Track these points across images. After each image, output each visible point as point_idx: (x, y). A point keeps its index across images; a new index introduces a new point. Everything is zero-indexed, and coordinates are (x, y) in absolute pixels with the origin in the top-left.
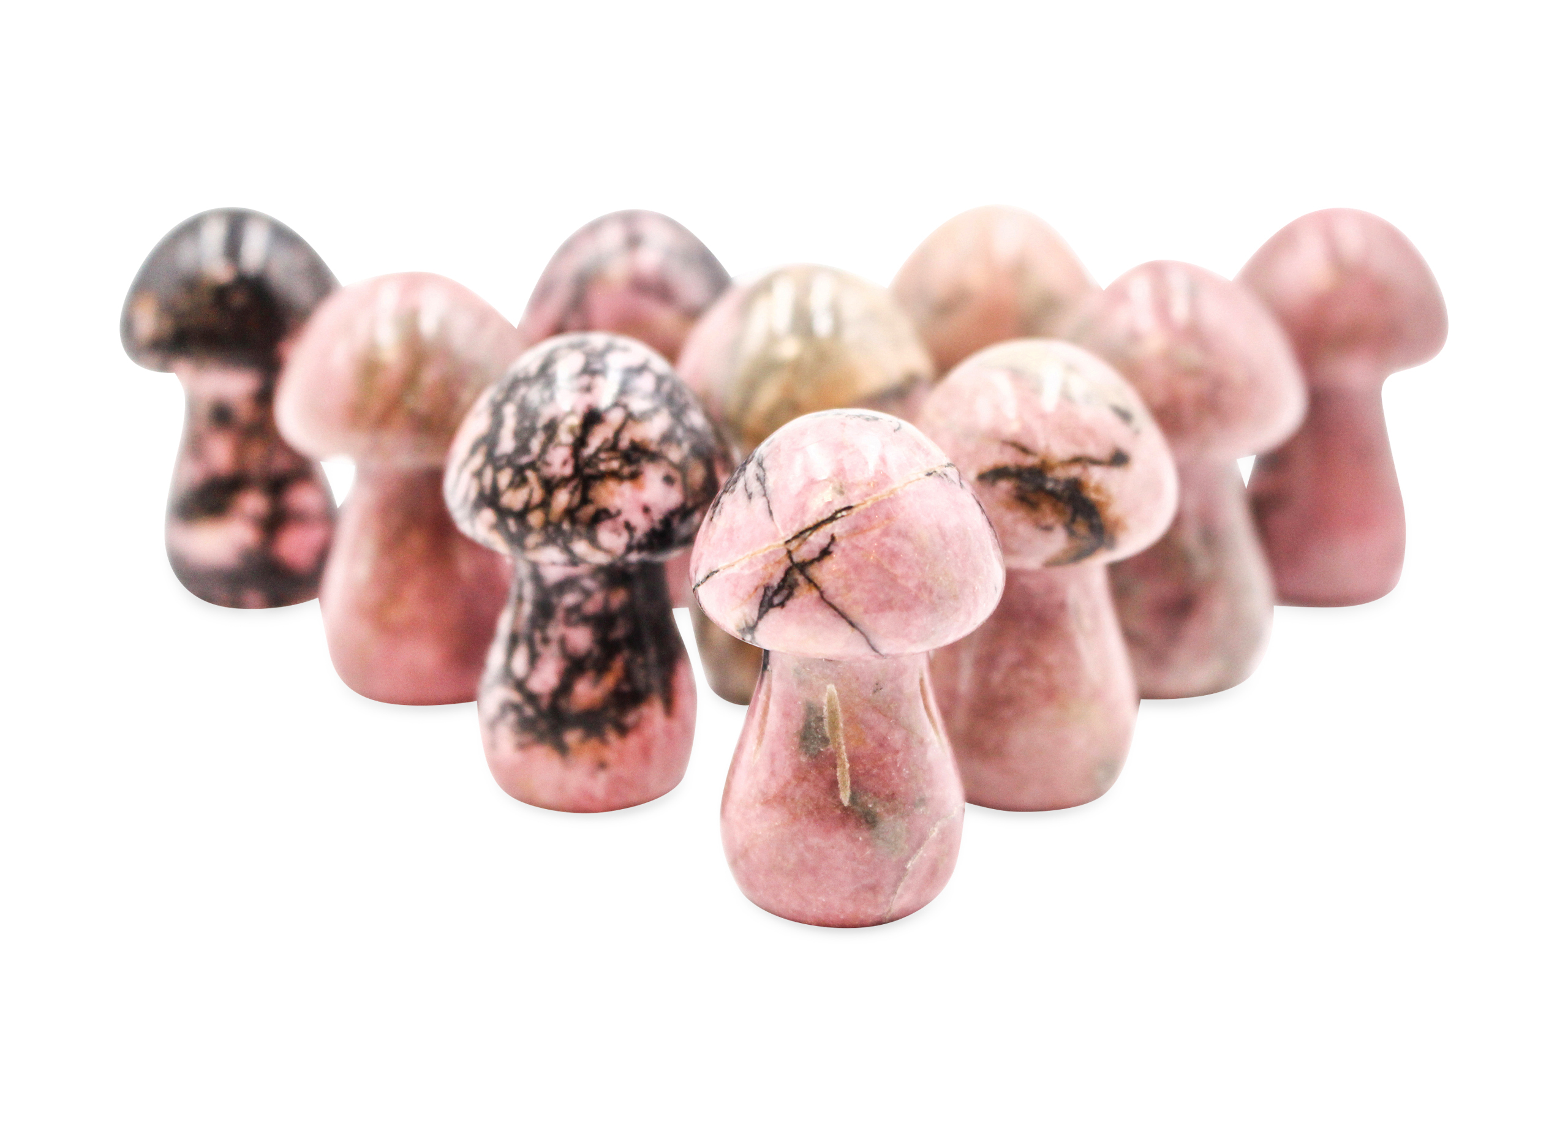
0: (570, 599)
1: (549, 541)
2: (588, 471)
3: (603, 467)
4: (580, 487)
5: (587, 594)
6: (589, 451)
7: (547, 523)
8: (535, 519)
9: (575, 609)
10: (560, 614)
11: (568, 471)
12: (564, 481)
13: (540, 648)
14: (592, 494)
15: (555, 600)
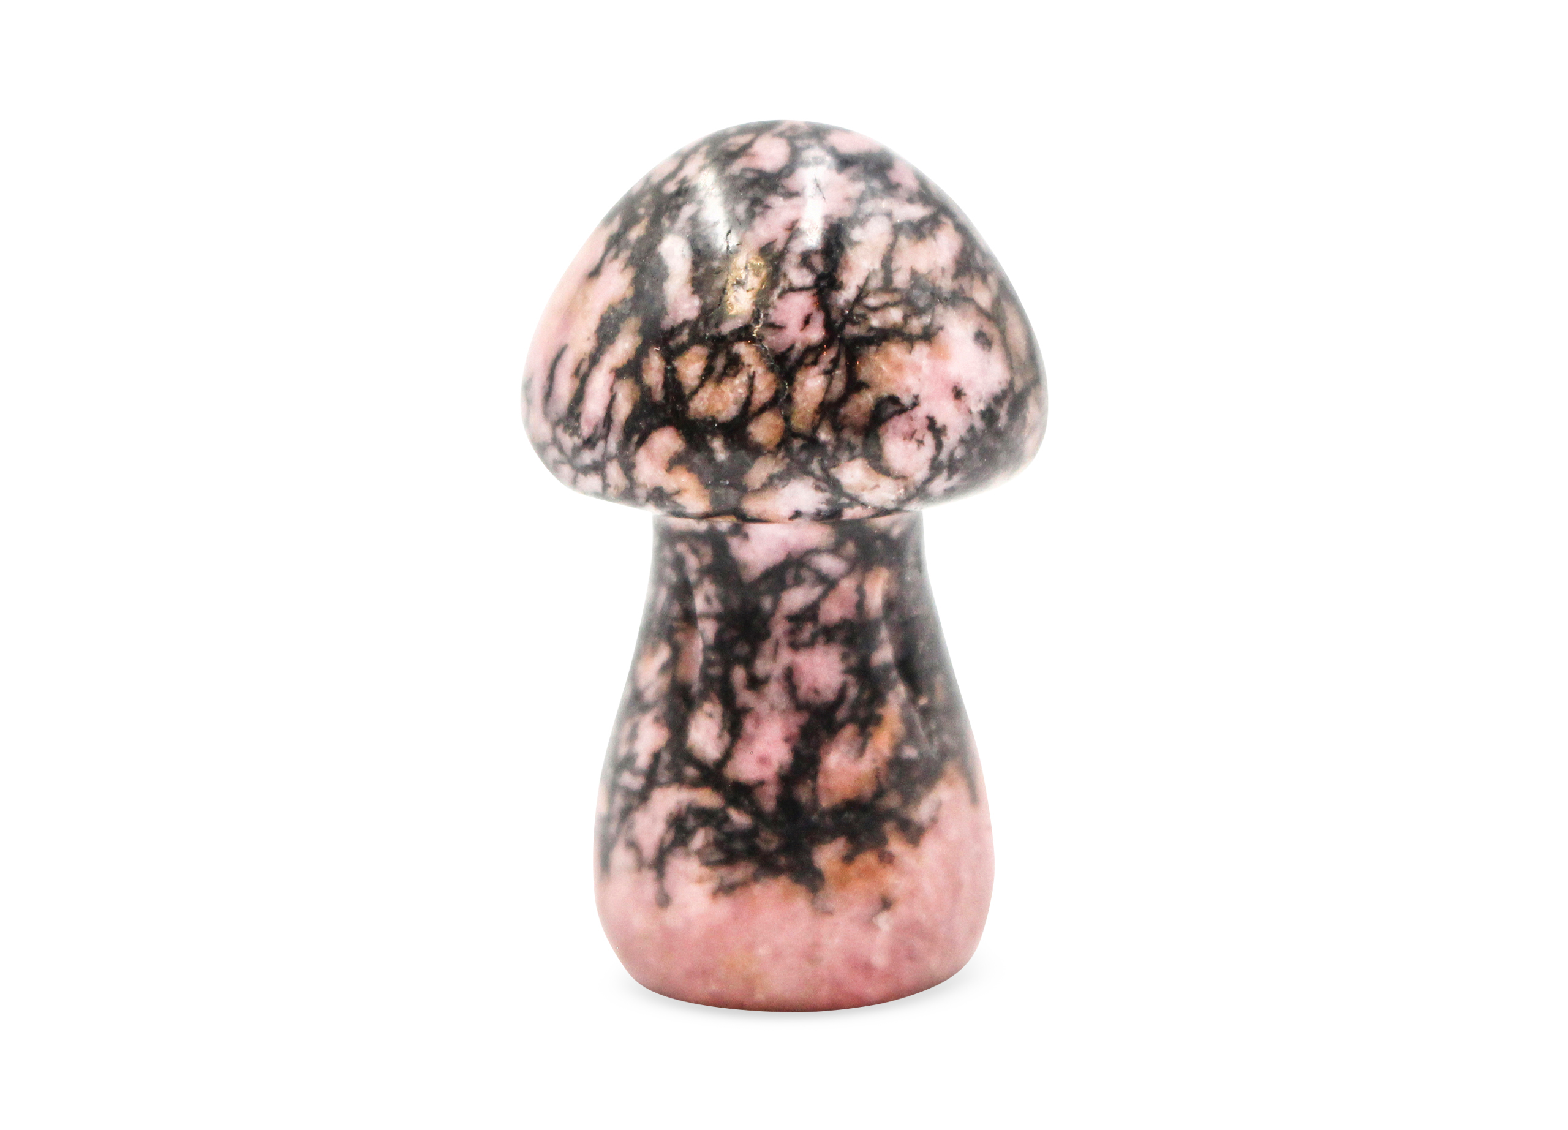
0: (796, 598)
1: (797, 469)
2: (852, 331)
3: (875, 322)
4: (843, 361)
5: (829, 583)
6: (847, 294)
7: (788, 435)
8: (763, 430)
9: (810, 613)
10: (779, 629)
11: (816, 334)
12: (813, 352)
13: (745, 697)
14: (864, 373)
15: (767, 603)
